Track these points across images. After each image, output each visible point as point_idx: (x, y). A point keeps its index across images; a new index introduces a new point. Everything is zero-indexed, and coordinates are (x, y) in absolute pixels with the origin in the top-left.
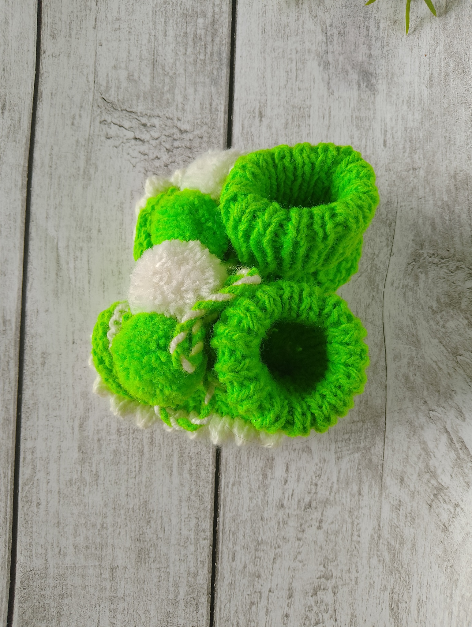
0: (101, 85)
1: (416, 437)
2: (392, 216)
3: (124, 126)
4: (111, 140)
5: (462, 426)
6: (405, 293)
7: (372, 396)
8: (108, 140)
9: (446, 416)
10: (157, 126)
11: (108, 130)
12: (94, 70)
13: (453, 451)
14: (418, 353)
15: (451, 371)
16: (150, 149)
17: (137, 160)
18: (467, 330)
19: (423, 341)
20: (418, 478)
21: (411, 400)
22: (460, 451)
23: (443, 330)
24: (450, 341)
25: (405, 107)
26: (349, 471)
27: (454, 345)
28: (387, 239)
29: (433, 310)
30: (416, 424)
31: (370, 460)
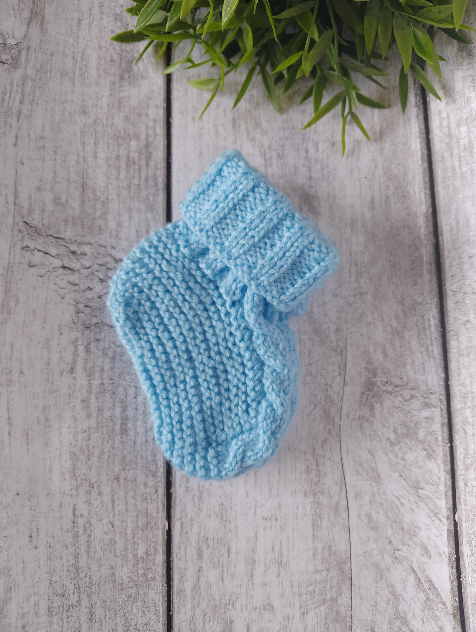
0: (23, 208)
1: (383, 581)
2: (343, 343)
3: (50, 253)
4: (35, 268)
5: (428, 564)
6: (361, 425)
7: (336, 540)
8: (31, 268)
9: (411, 555)
10: (89, 253)
11: (31, 257)
12: (14, 191)
13: (421, 592)
14: (379, 489)
15: (414, 506)
16: (80, 279)
17: (66, 291)
18: (426, 461)
19: (383, 476)
20: (389, 627)
21: (376, 541)
22: (429, 592)
23: (403, 463)
24: (410, 475)
25: (348, 230)
26: (316, 626)
27: (414, 478)
28: (340, 368)
29: (391, 442)
30: (382, 566)
31: (338, 612)
